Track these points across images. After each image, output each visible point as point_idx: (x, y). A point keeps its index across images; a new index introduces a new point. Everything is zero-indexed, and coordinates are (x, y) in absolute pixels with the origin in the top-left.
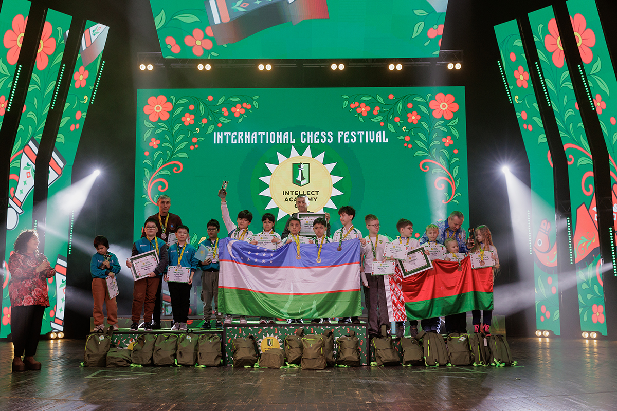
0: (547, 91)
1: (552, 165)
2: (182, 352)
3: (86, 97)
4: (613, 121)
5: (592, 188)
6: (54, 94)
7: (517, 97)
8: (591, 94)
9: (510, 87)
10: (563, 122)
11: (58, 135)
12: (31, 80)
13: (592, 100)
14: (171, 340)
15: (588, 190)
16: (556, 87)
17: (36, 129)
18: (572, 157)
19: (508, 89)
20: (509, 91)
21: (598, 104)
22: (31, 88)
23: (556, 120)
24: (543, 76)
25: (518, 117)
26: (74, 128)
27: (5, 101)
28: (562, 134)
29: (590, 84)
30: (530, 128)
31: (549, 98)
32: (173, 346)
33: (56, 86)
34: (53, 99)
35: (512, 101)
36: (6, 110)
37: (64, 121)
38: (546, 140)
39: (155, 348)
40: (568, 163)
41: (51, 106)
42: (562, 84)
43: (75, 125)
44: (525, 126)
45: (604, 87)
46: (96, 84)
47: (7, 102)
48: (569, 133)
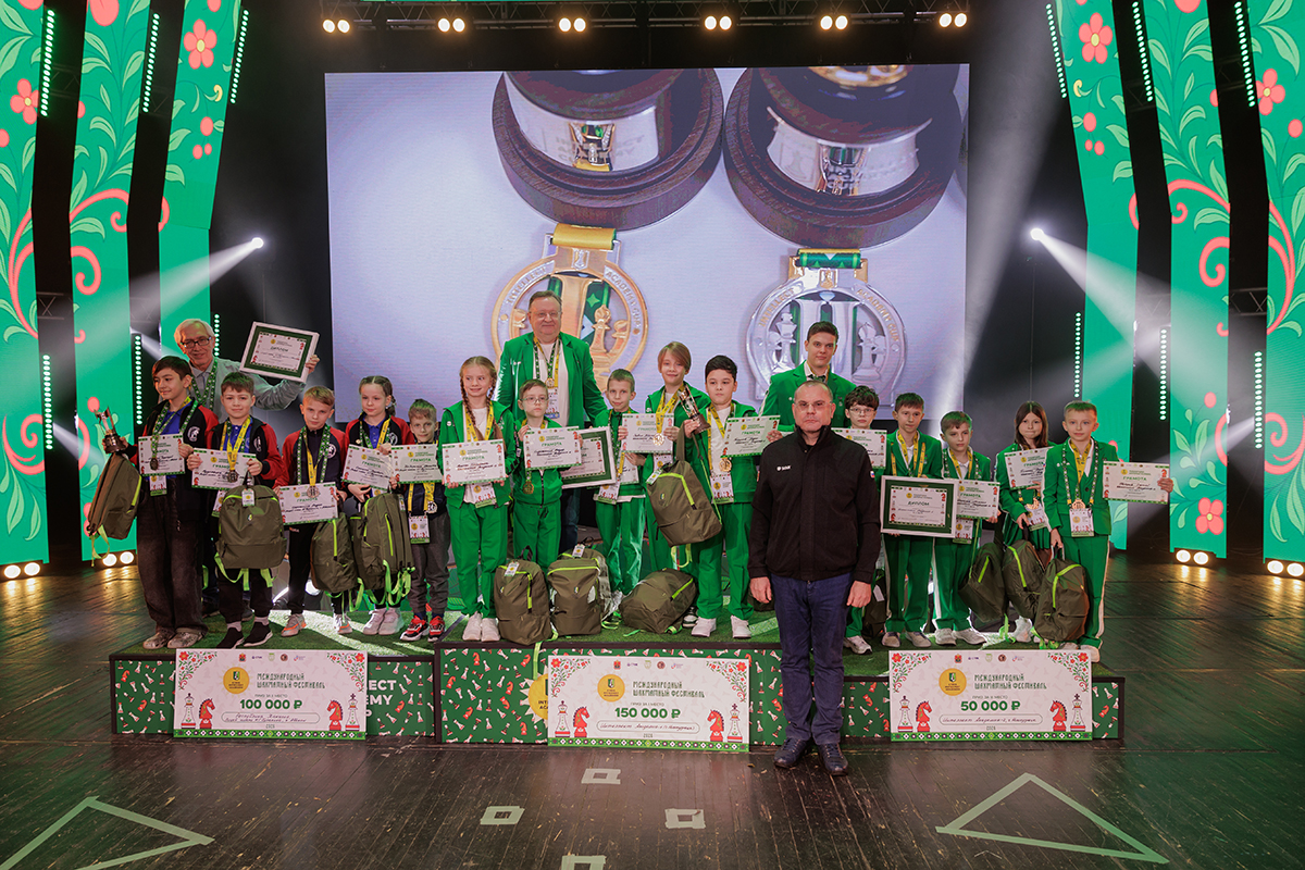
0: (1149, 68)
1: (1137, 225)
3: (217, 88)
4: (1295, 129)
5: (1223, 271)
6: (144, 79)
7: (1079, 83)
8: (1252, 71)
9: (1066, 63)
10: (1176, 133)
11: (168, 168)
12: (85, 48)
13: (1253, 83)
15: (1213, 274)
16: (1172, 57)
17: (117, 154)
18: (1183, 208)
19: (1063, 66)
20: (1063, 71)
21: (1267, 92)
22: (88, 65)
23: (1159, 131)
24: (1144, 34)
25: (1075, 126)
26: (201, 152)
27: (32, 91)
28: (1169, 160)
29: (1256, 48)
30: (1099, 149)
31: (1152, 84)
33: (146, 62)
34: (143, 90)
35: (1066, 92)
36: (39, 113)
37: (177, 138)
38: (1130, 173)
40: (1173, 220)
41: (141, 106)
42: (1187, 51)
43: (202, 146)
44: (1089, 145)
45: (1288, 50)
46: (235, 61)
47: (37, 93)
48: (1184, 158)
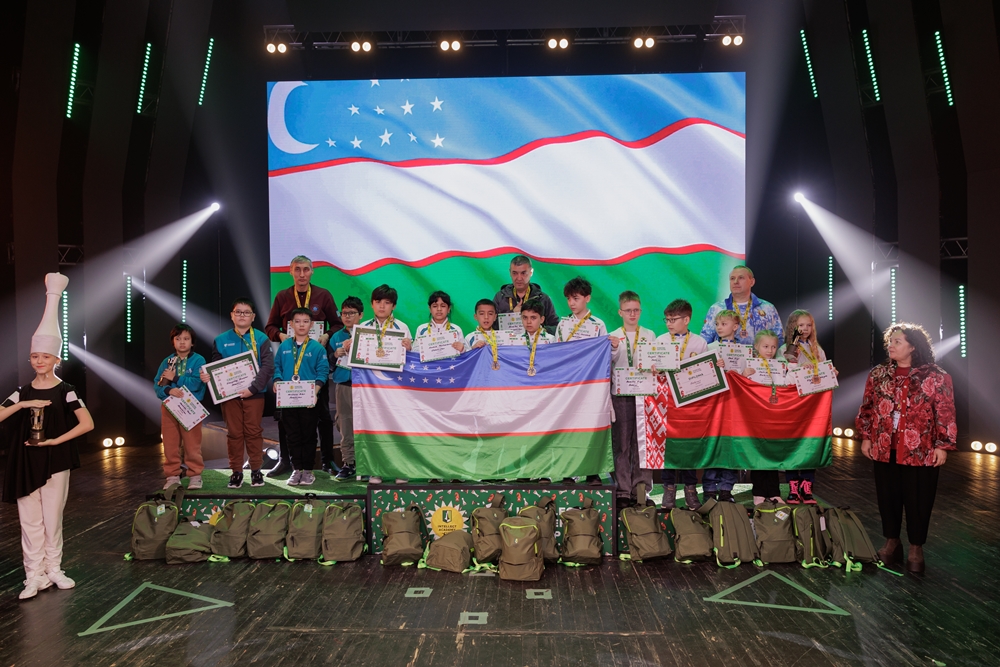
2: (296, 538)
8: (949, 80)
14: (278, 514)
24: (872, 52)
32: (281, 525)
34: (138, 97)
39: (251, 529)
